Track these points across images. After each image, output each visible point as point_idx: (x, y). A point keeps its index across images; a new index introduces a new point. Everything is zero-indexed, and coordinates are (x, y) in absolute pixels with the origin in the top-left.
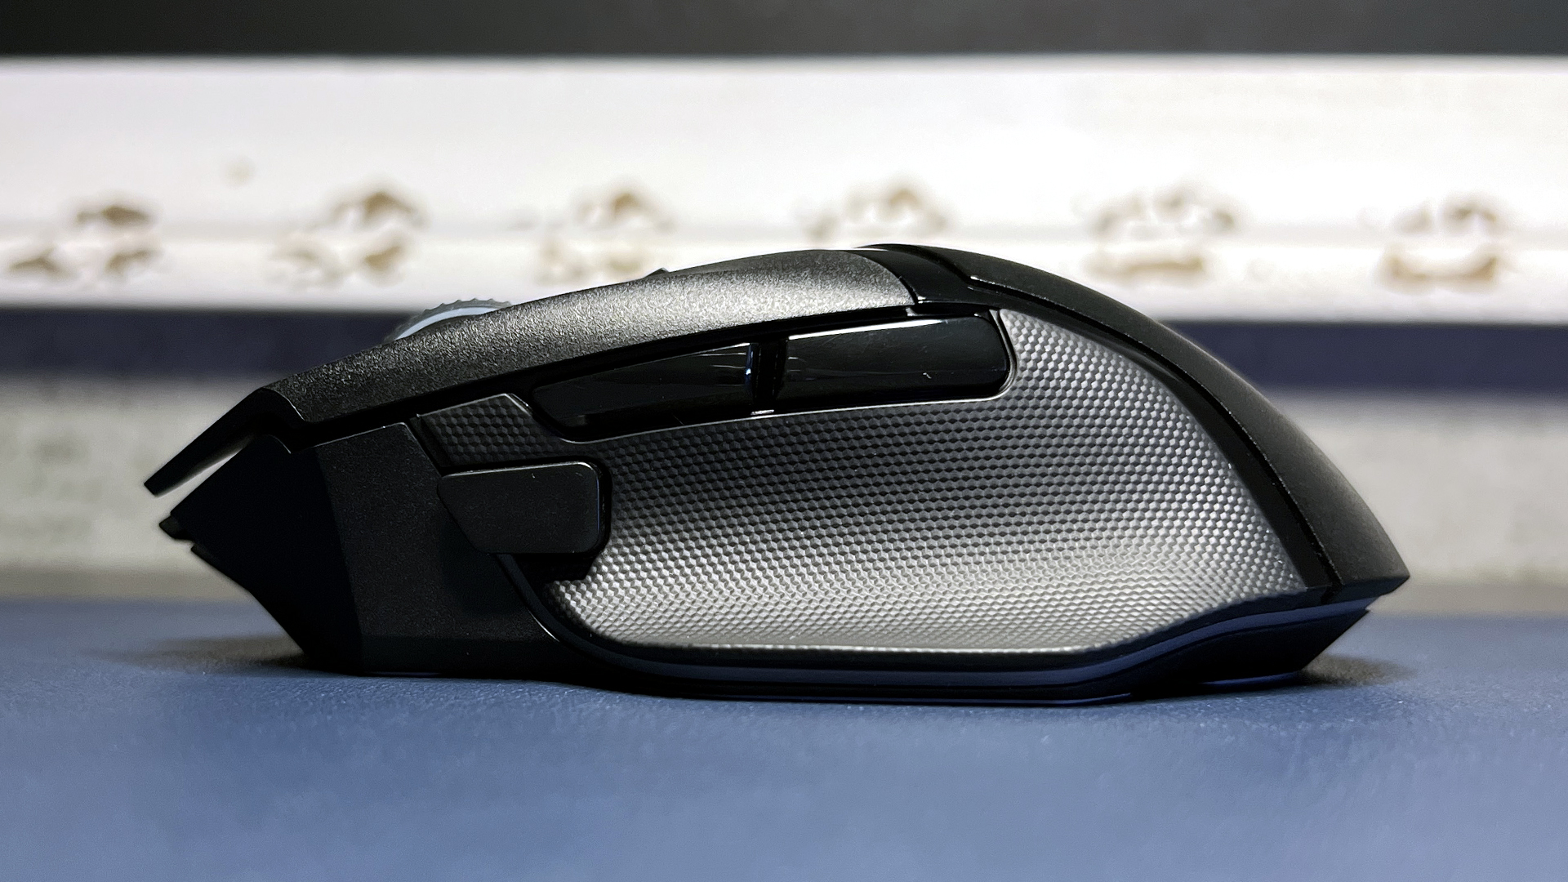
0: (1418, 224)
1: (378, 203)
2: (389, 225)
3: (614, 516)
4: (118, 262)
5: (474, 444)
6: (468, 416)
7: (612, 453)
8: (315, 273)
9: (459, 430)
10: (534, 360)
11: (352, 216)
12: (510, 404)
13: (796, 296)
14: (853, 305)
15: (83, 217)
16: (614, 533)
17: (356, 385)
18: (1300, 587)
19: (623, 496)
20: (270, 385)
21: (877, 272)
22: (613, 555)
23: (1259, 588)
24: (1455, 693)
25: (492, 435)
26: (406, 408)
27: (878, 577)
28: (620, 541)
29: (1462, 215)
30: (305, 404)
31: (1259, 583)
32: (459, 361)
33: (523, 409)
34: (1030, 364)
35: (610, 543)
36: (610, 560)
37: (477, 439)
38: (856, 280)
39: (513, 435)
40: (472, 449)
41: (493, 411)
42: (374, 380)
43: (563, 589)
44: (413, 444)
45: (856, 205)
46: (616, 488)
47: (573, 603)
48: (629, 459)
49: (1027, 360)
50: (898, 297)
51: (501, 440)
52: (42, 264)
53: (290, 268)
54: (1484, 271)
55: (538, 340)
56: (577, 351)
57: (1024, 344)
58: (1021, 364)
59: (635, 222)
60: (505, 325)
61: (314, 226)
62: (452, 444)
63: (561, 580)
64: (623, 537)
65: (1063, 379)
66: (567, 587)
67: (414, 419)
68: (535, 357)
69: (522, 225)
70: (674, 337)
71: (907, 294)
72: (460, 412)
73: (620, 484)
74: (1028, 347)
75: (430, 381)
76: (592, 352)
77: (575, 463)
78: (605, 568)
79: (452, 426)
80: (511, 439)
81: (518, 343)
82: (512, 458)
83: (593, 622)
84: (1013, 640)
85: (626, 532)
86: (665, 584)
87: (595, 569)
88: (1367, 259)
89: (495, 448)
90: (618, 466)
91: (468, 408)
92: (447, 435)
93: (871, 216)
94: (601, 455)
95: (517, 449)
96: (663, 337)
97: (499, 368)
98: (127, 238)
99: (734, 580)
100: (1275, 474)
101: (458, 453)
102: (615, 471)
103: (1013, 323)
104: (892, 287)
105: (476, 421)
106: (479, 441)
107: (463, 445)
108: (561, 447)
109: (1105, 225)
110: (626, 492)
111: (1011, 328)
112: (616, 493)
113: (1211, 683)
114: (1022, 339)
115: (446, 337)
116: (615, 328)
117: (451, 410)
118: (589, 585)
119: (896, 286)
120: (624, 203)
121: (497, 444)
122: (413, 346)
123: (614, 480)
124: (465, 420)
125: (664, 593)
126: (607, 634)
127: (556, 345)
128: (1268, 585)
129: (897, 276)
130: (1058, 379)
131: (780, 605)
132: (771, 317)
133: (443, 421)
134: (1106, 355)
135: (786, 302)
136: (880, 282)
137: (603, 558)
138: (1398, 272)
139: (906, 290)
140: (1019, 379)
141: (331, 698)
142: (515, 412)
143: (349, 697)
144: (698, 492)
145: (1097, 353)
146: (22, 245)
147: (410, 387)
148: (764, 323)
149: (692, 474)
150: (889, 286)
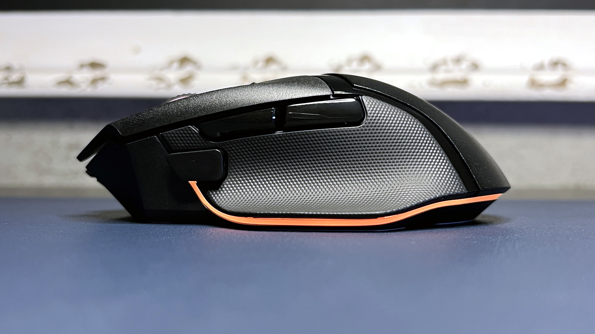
0: (540, 67)
1: (184, 61)
2: (188, 68)
3: (229, 168)
4: (94, 82)
5: (180, 143)
6: (177, 134)
7: (227, 146)
8: (163, 85)
9: (175, 138)
10: (200, 114)
11: (176, 65)
12: (191, 129)
13: (291, 91)
14: (311, 95)
15: (82, 66)
16: (229, 174)
17: (139, 123)
18: (465, 191)
19: (232, 161)
20: (112, 123)
21: (321, 83)
22: (229, 182)
23: (449, 192)
24: (551, 226)
25: (186, 140)
26: (156, 131)
27: (319, 188)
28: (231, 177)
29: (555, 64)
30: (122, 130)
31: (449, 190)
32: (174, 115)
33: (196, 131)
34: (372, 115)
35: (228, 177)
36: (228, 183)
37: (181, 142)
38: (313, 86)
39: (193, 140)
40: (179, 145)
41: (186, 132)
42: (145, 121)
43: (211, 193)
44: (158, 143)
45: (350, 61)
46: (229, 158)
47: (214, 198)
48: (233, 148)
49: (371, 113)
50: (327, 92)
51: (189, 142)
52: (68, 82)
53: (154, 83)
54: (563, 83)
55: (201, 107)
56: (214, 111)
57: (370, 108)
58: (369, 115)
59: (273, 67)
60: (190, 102)
61: (162, 69)
62: (172, 143)
63: (211, 190)
64: (232, 175)
65: (383, 120)
66: (212, 193)
67: (159, 135)
68: (200, 113)
69: (234, 68)
70: (248, 106)
71: (330, 91)
72: (174, 132)
73: (231, 157)
74: (371, 109)
75: (164, 121)
76: (219, 111)
77: (214, 150)
78: (225, 186)
79: (172, 137)
80: (192, 142)
81: (194, 108)
82: (193, 148)
83: (220, 204)
84: (360, 210)
85: (233, 173)
86: (246, 191)
87: (222, 186)
88: (524, 79)
89: (187, 145)
90: (229, 151)
91: (177, 131)
92: (170, 140)
93: (355, 65)
94: (224, 147)
95: (195, 145)
96: (244, 106)
97: (188, 117)
98: (98, 73)
99: (270, 190)
100: (459, 152)
101: (174, 146)
102: (229, 152)
103: (366, 100)
104: (325, 88)
105: (180, 135)
106: (182, 142)
107: (176, 143)
108: (210, 144)
109: (434, 68)
110: (233, 160)
111: (366, 102)
112: (230, 160)
113: (437, 224)
114: (369, 106)
115: (169, 106)
116: (227, 103)
117: (172, 132)
118: (220, 192)
119: (327, 88)
120: (270, 60)
121: (188, 143)
122: (158, 110)
123: (229, 156)
124: (176, 135)
125: (245, 194)
126: (224, 208)
127: (207, 109)
128: (453, 190)
129: (328, 85)
130: (381, 120)
131: (285, 198)
132: (282, 99)
133: (169, 135)
134: (399, 111)
135: (287, 93)
136: (321, 87)
137: (225, 183)
138: (533, 84)
139: (330, 89)
140: (368, 120)
141: (170, 231)
142: (193, 132)
143: (176, 230)
144: (258, 159)
145: (396, 111)
146: (61, 76)
147: (157, 124)
148: (279, 101)
149: (255, 153)
150: (324, 88)
